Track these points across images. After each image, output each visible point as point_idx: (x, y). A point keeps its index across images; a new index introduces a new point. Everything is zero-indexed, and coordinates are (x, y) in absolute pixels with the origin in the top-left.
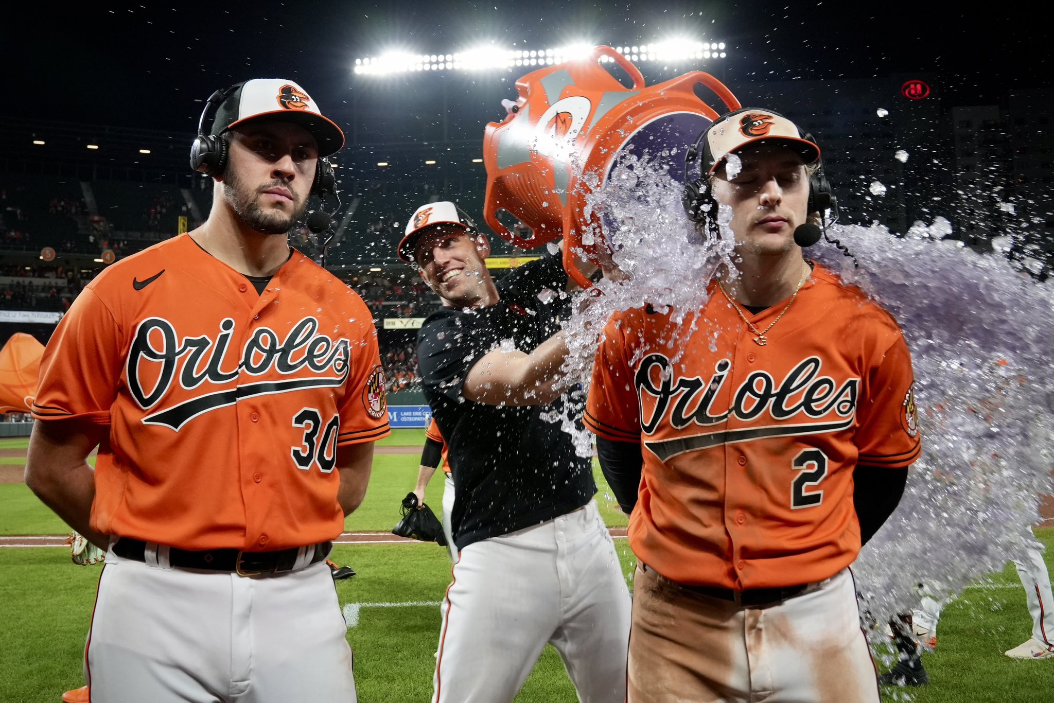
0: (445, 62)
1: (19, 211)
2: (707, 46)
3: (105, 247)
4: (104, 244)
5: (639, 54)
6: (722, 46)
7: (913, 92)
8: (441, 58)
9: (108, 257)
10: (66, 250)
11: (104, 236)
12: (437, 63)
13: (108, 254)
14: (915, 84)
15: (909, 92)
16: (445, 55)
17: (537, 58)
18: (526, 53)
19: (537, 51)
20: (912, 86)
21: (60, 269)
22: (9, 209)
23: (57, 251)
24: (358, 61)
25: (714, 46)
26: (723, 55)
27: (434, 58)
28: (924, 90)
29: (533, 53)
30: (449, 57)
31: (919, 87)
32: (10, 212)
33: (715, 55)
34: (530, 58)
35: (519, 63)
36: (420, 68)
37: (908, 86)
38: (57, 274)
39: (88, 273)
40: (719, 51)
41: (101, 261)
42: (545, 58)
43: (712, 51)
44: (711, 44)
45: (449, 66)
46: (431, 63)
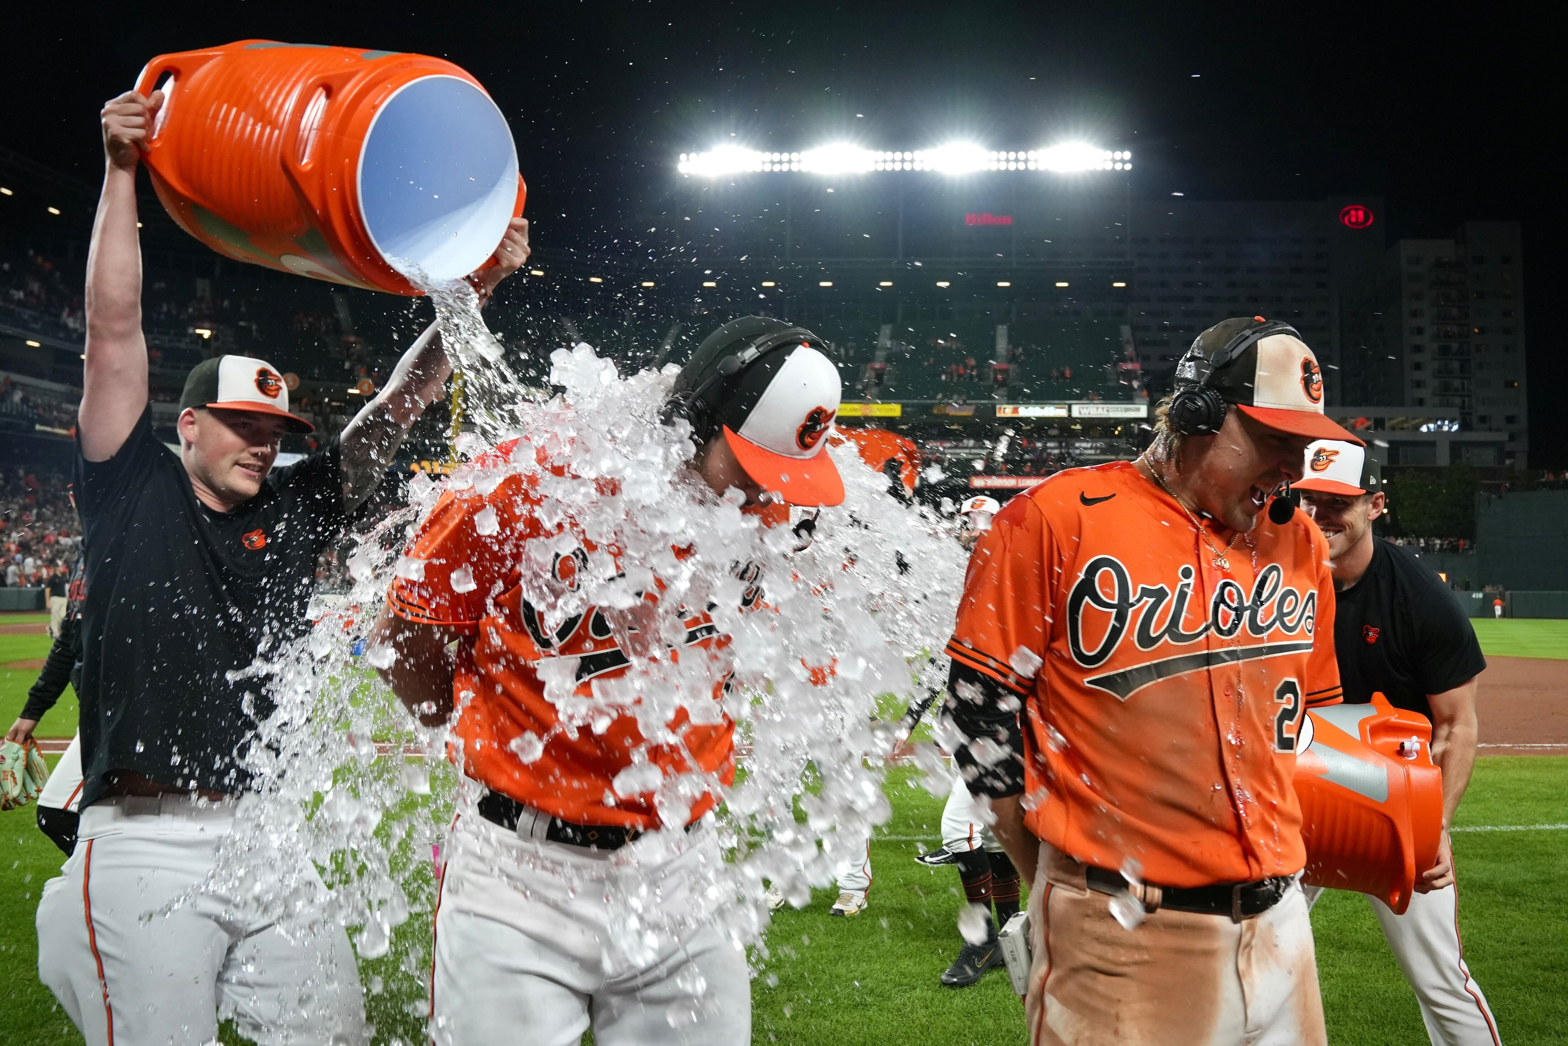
0: (790, 162)
1: (254, 327)
2: (1108, 154)
3: (362, 374)
4: (360, 370)
5: (1026, 161)
6: (1127, 155)
7: (1353, 220)
8: (785, 156)
9: (365, 387)
10: (312, 378)
11: (360, 360)
12: (781, 162)
13: (367, 383)
14: (1357, 210)
15: (1349, 219)
16: (790, 152)
17: (903, 161)
18: (889, 155)
19: (903, 152)
20: (1353, 212)
21: (305, 401)
22: (242, 323)
23: (300, 377)
24: (683, 156)
25: (1118, 155)
26: (1128, 167)
27: (776, 156)
28: (1366, 217)
29: (898, 155)
30: (795, 156)
31: (1361, 214)
32: (242, 327)
33: (1119, 167)
34: (893, 161)
35: (880, 167)
36: (758, 169)
37: (1348, 212)
38: (300, 406)
39: (340, 407)
40: (1123, 162)
41: (356, 391)
42: (912, 161)
43: (1114, 161)
44: (1113, 152)
45: (795, 168)
46: (773, 163)
